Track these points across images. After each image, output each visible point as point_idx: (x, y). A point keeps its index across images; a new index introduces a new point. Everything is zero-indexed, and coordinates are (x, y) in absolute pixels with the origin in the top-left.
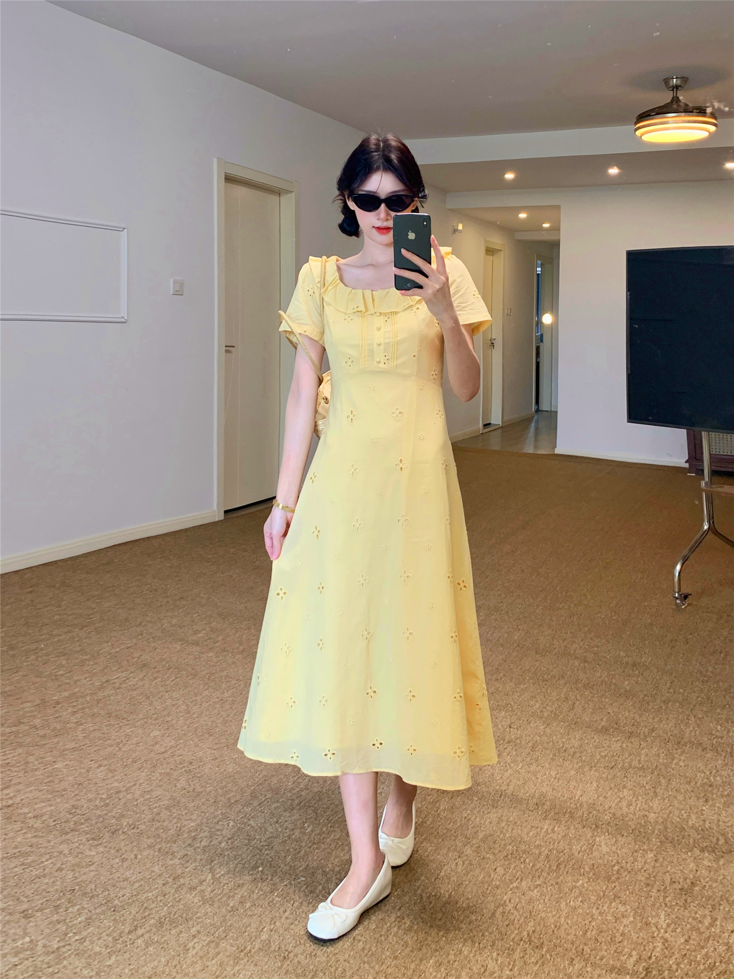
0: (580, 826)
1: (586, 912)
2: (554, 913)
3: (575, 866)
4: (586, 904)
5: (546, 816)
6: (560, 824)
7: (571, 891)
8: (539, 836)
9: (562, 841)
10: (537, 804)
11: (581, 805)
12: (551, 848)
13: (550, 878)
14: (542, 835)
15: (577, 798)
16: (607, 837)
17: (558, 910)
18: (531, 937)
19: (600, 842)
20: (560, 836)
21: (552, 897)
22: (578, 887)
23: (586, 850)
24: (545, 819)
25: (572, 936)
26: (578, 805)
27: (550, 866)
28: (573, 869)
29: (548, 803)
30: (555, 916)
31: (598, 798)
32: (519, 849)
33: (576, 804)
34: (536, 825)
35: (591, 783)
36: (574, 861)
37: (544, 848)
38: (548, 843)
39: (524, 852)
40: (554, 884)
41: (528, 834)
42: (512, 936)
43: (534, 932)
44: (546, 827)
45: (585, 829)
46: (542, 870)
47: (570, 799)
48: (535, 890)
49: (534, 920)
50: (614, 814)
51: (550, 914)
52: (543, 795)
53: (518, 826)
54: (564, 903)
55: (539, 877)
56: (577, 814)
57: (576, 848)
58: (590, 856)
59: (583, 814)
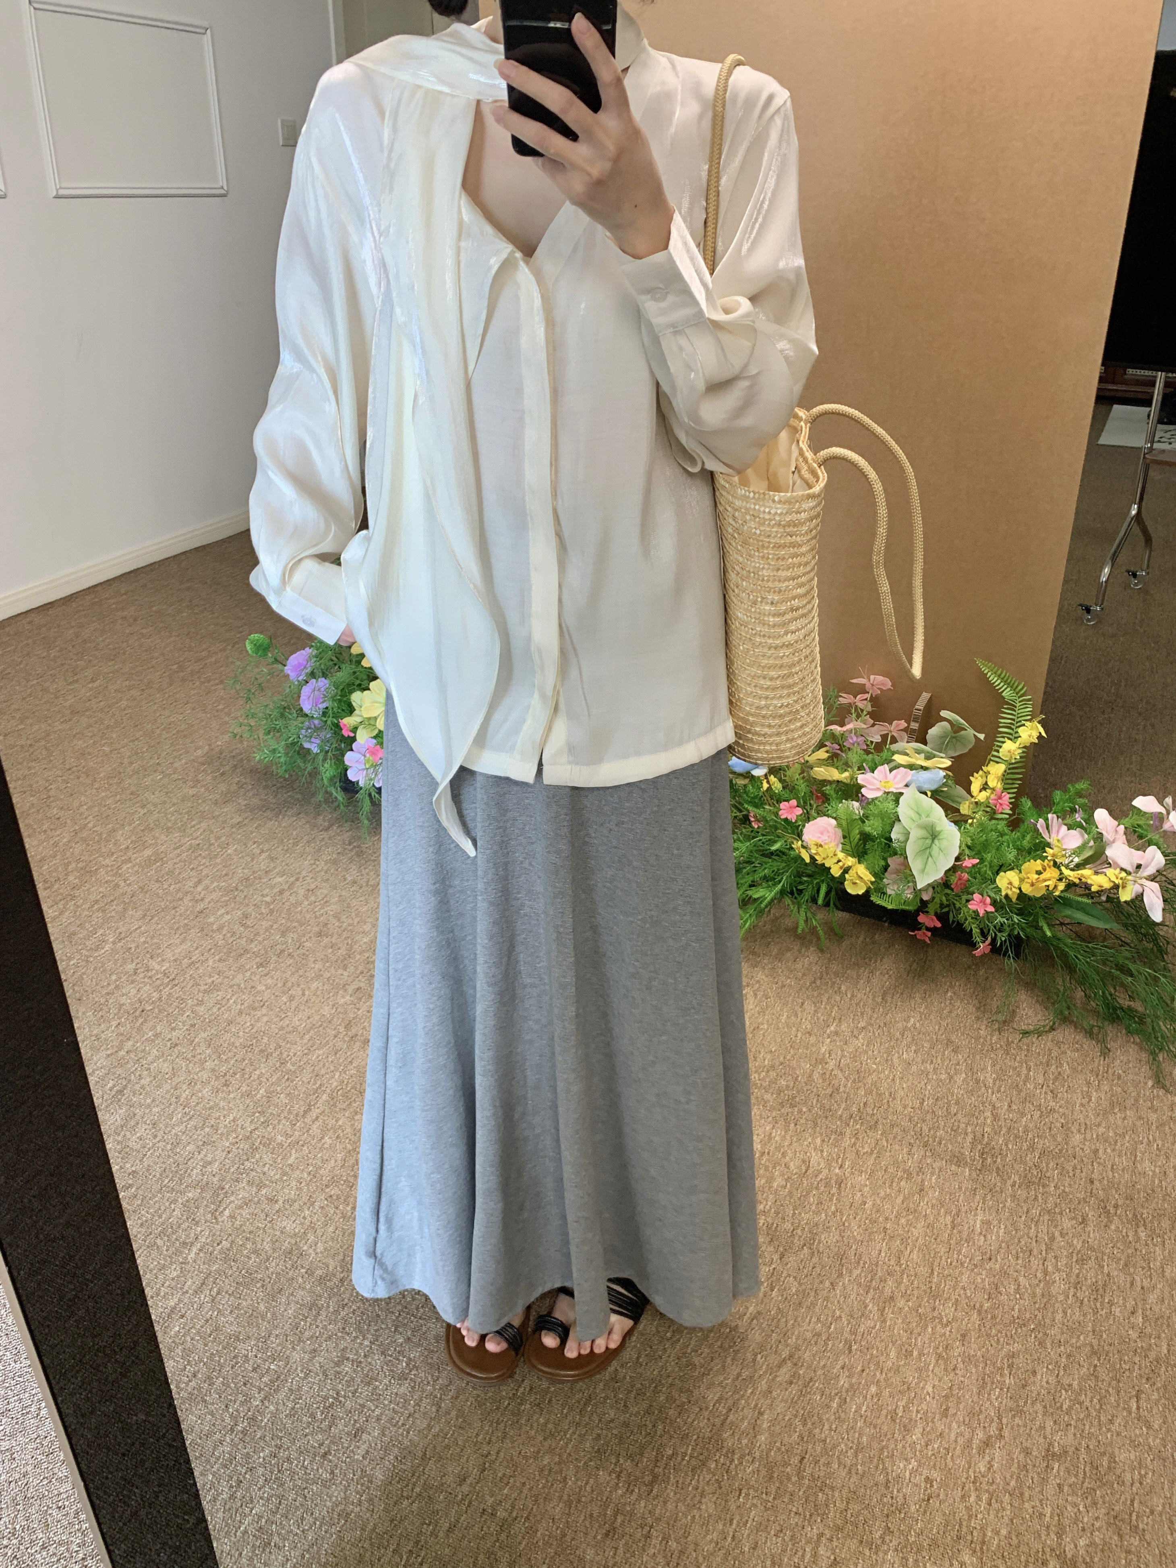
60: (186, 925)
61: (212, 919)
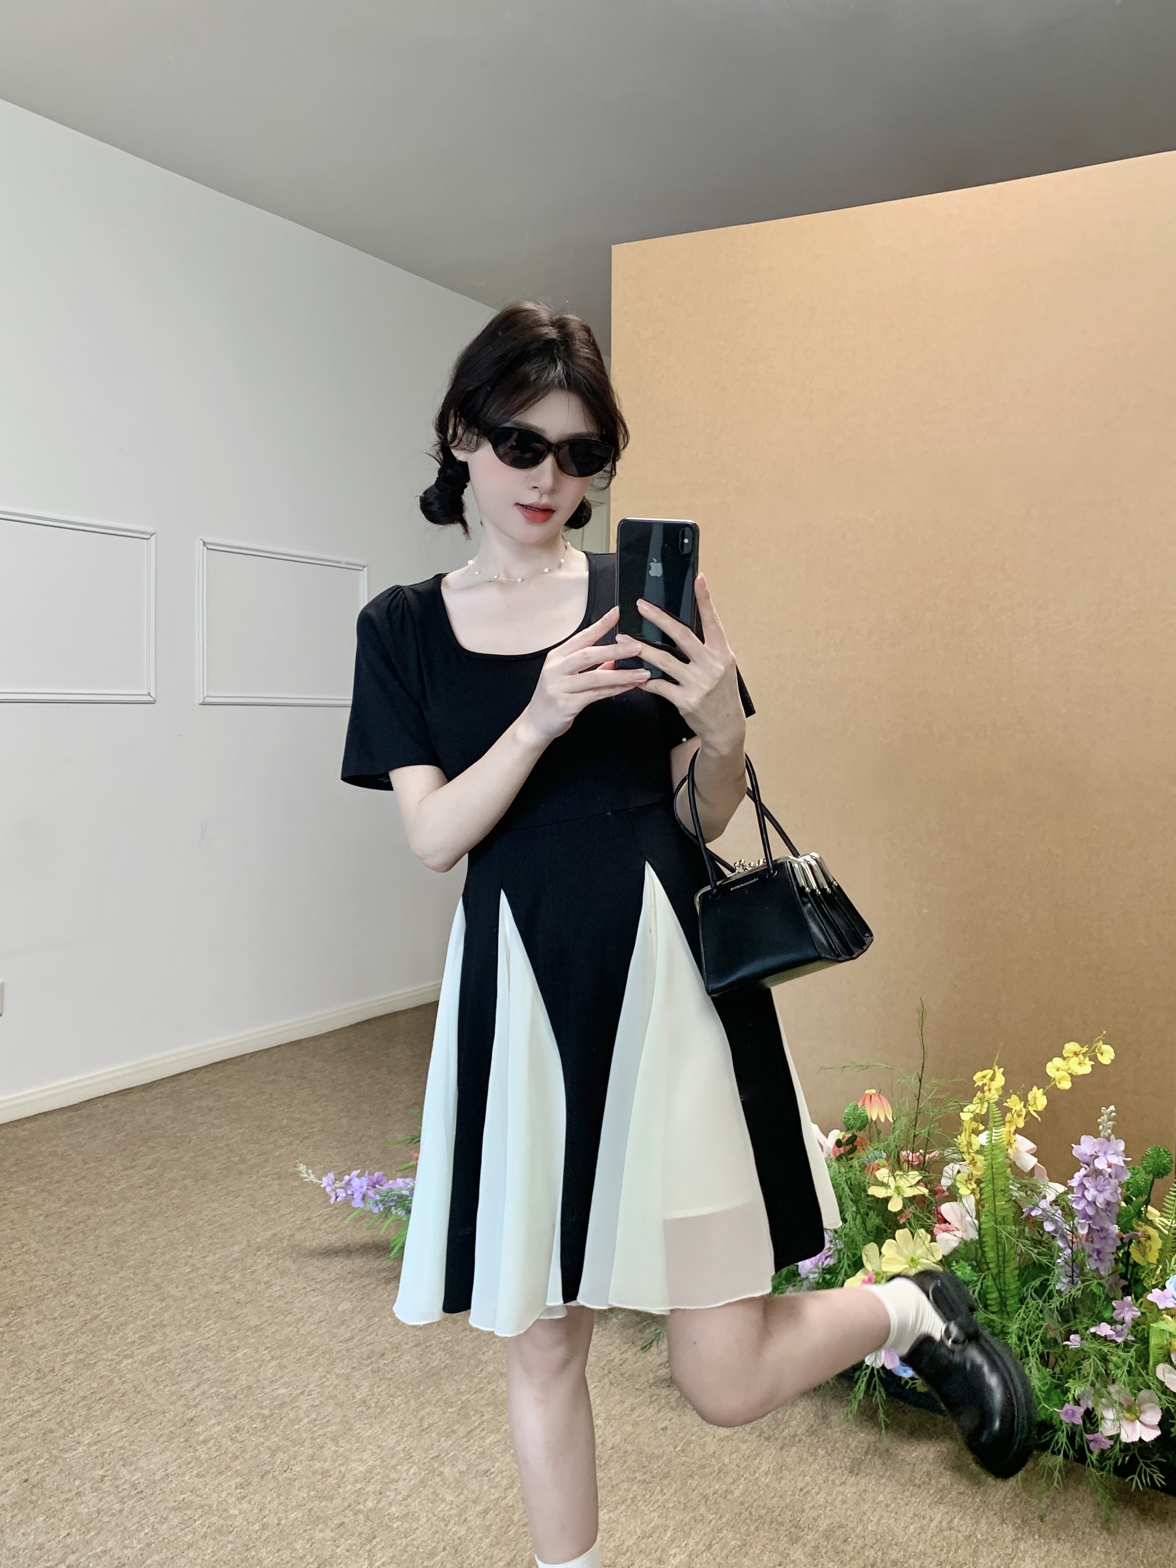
60: (171, 1432)
61: (200, 1429)
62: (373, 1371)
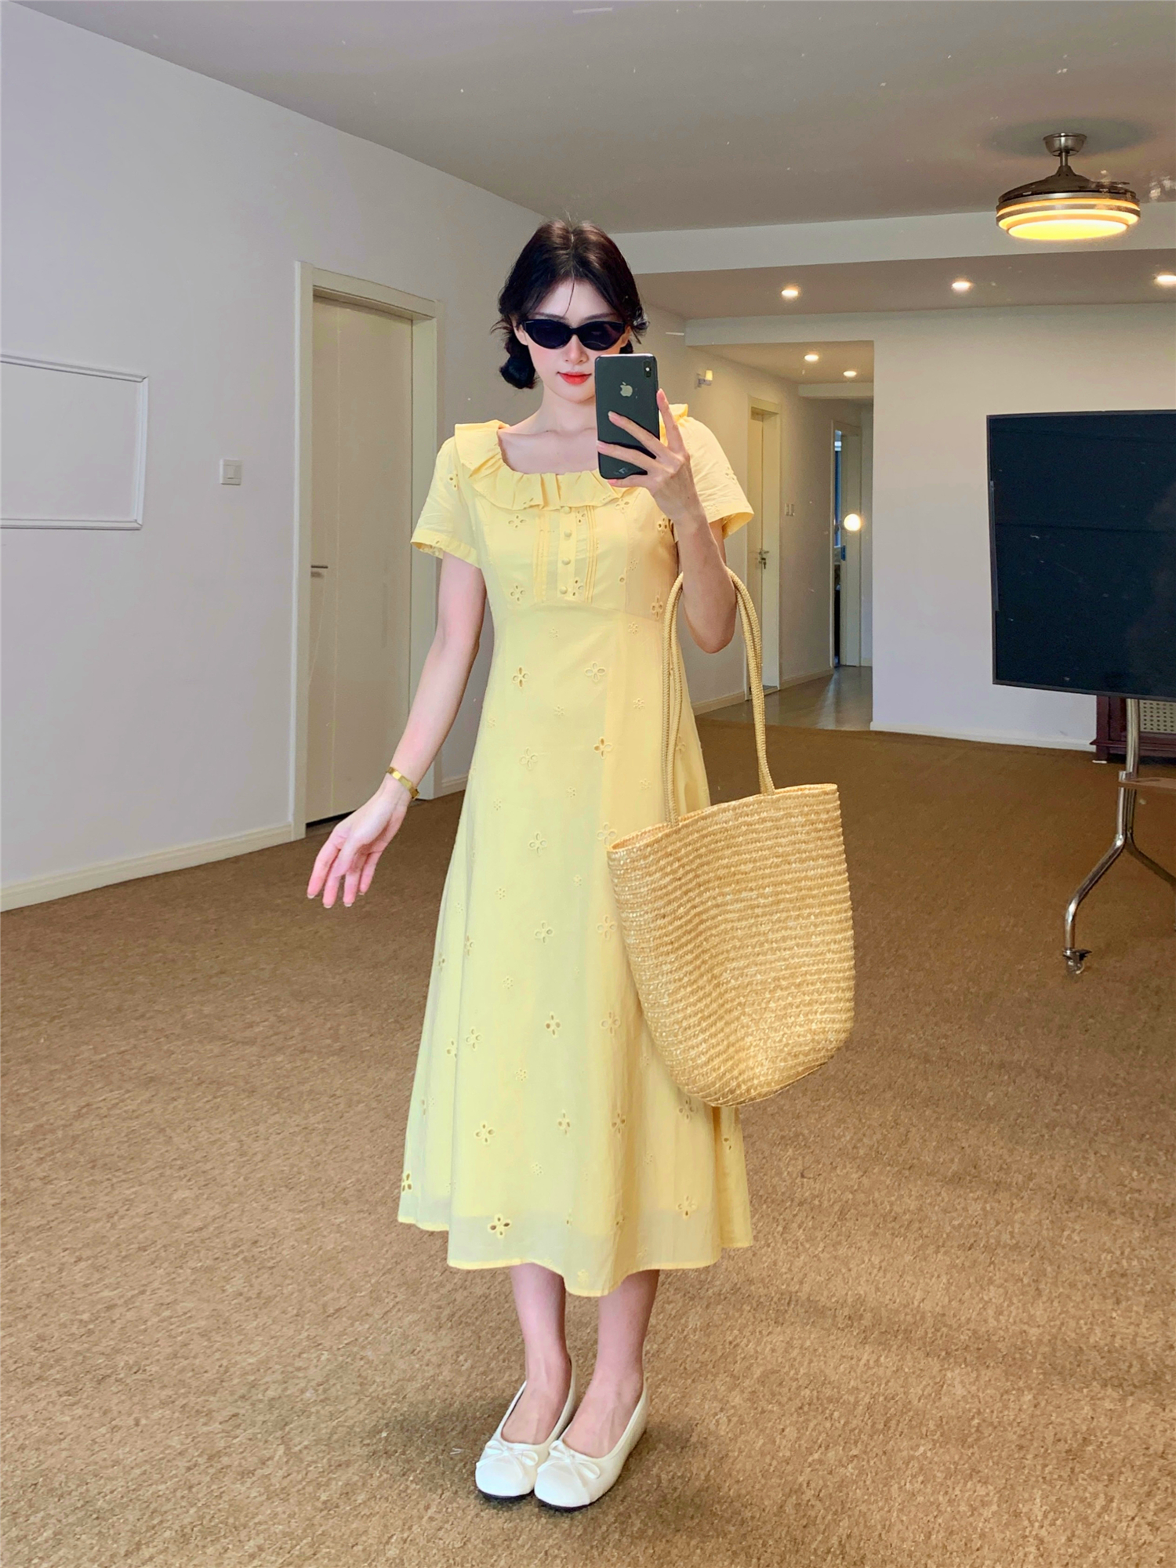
0: (920, 1354)
1: (929, 1501)
2: (880, 1504)
3: (914, 1423)
4: (929, 1486)
5: (865, 1338)
6: (889, 1351)
7: (908, 1464)
8: (855, 1371)
9: (893, 1380)
10: (850, 1318)
11: (923, 1318)
12: (874, 1393)
13: (873, 1444)
14: (859, 1371)
15: (916, 1303)
16: (964, 1370)
17: (886, 1500)
18: (844, 1547)
19: (953, 1379)
20: (889, 1373)
21: (878, 1477)
22: (918, 1458)
23: (930, 1395)
24: (864, 1342)
25: (910, 1543)
26: (918, 1318)
27: (874, 1424)
28: (911, 1427)
29: (868, 1315)
30: (881, 1509)
31: (950, 1301)
32: (821, 1396)
33: (914, 1316)
34: (850, 1354)
35: (939, 1276)
36: (911, 1413)
37: (863, 1394)
38: (869, 1384)
39: (830, 1400)
40: (880, 1453)
41: (836, 1368)
42: (814, 1546)
43: (849, 1536)
44: (865, 1357)
45: (930, 1359)
46: (861, 1432)
47: (905, 1306)
48: (850, 1466)
49: (849, 1517)
50: (975, 1332)
51: (873, 1507)
52: (860, 1300)
53: (820, 1356)
54: (896, 1486)
55: (856, 1443)
56: (916, 1332)
57: (915, 1391)
58: (937, 1404)
59: (926, 1333)
62: (245, 1259)
